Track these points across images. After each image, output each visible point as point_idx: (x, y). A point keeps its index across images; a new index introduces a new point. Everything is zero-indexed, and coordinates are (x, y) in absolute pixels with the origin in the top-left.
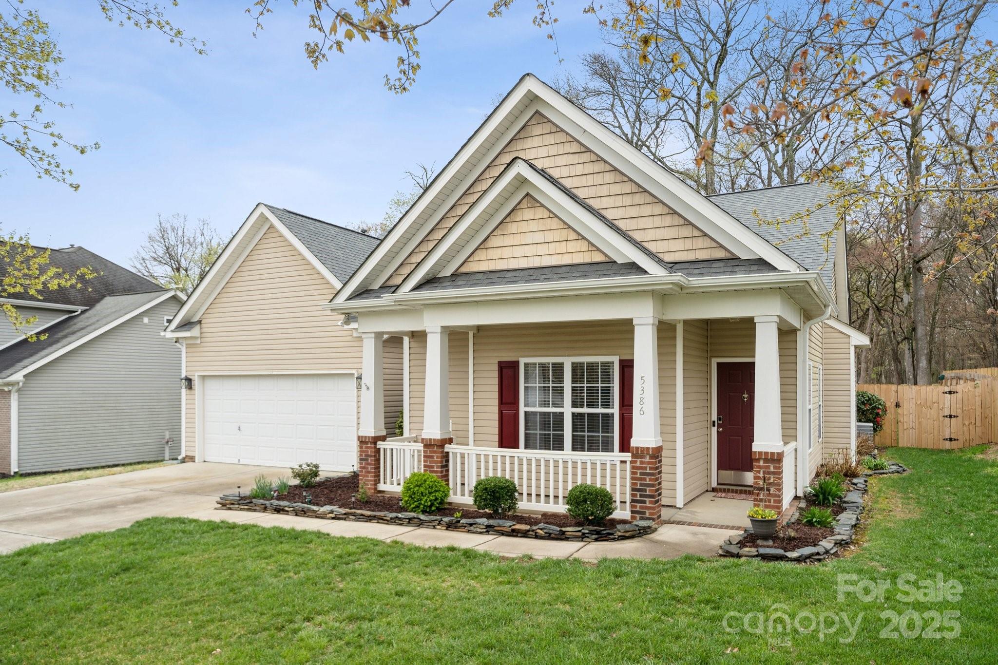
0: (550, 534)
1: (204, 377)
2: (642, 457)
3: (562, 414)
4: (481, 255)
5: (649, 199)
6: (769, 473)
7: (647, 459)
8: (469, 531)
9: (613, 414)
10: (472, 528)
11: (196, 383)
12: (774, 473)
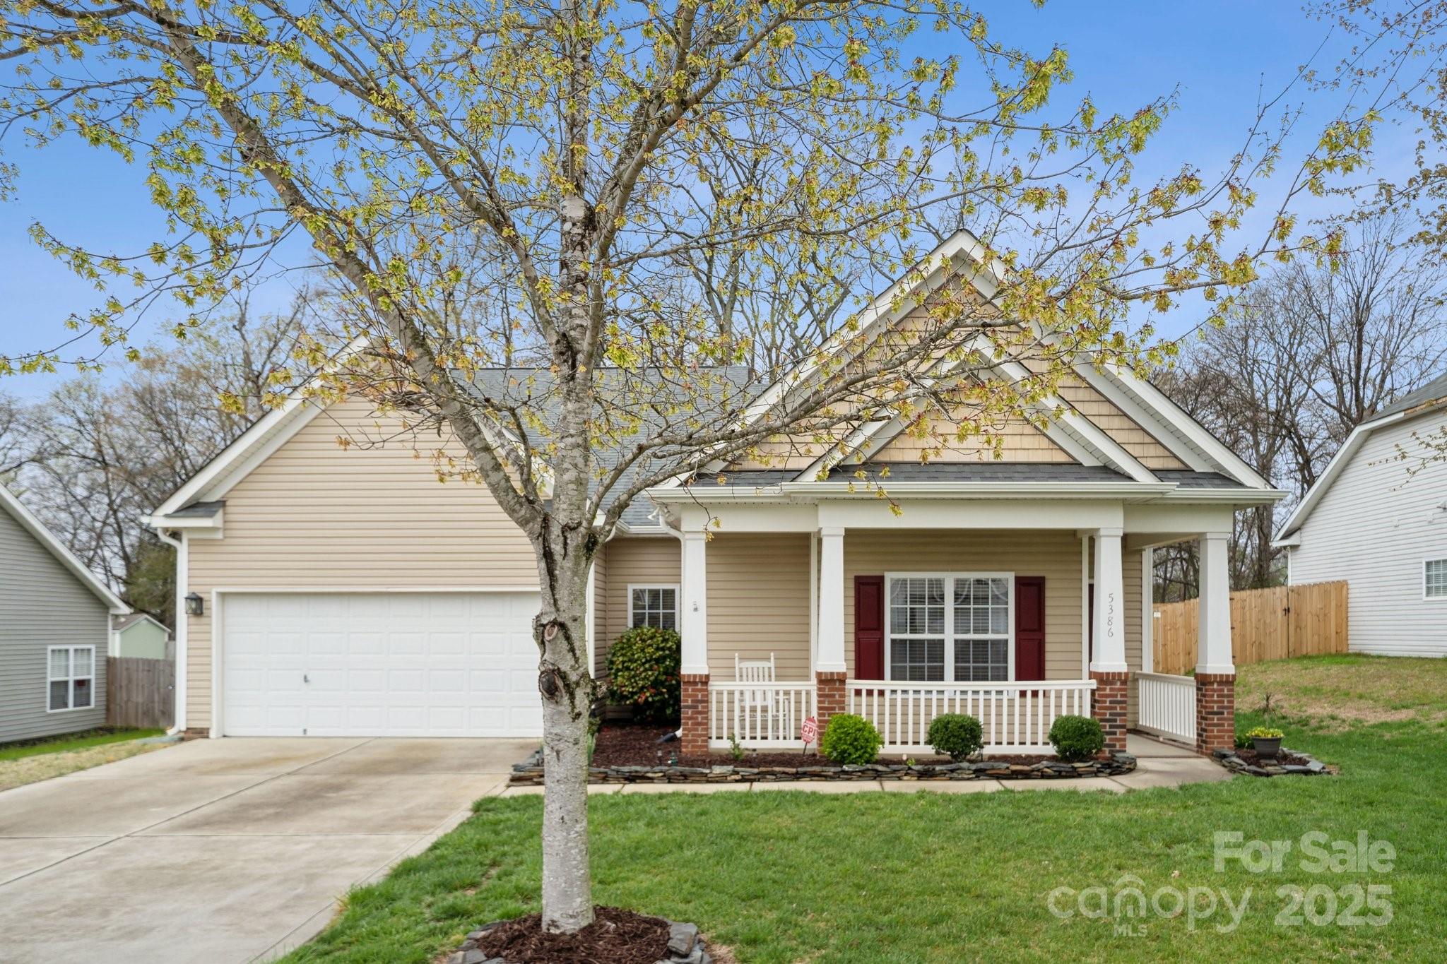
0: (1060, 772)
1: (223, 595)
2: (1112, 683)
3: (942, 642)
4: (906, 442)
5: (1095, 396)
6: (1223, 696)
7: (1118, 685)
8: (951, 779)
9: (1006, 641)
10: (955, 775)
11: (213, 604)
12: (1228, 696)
